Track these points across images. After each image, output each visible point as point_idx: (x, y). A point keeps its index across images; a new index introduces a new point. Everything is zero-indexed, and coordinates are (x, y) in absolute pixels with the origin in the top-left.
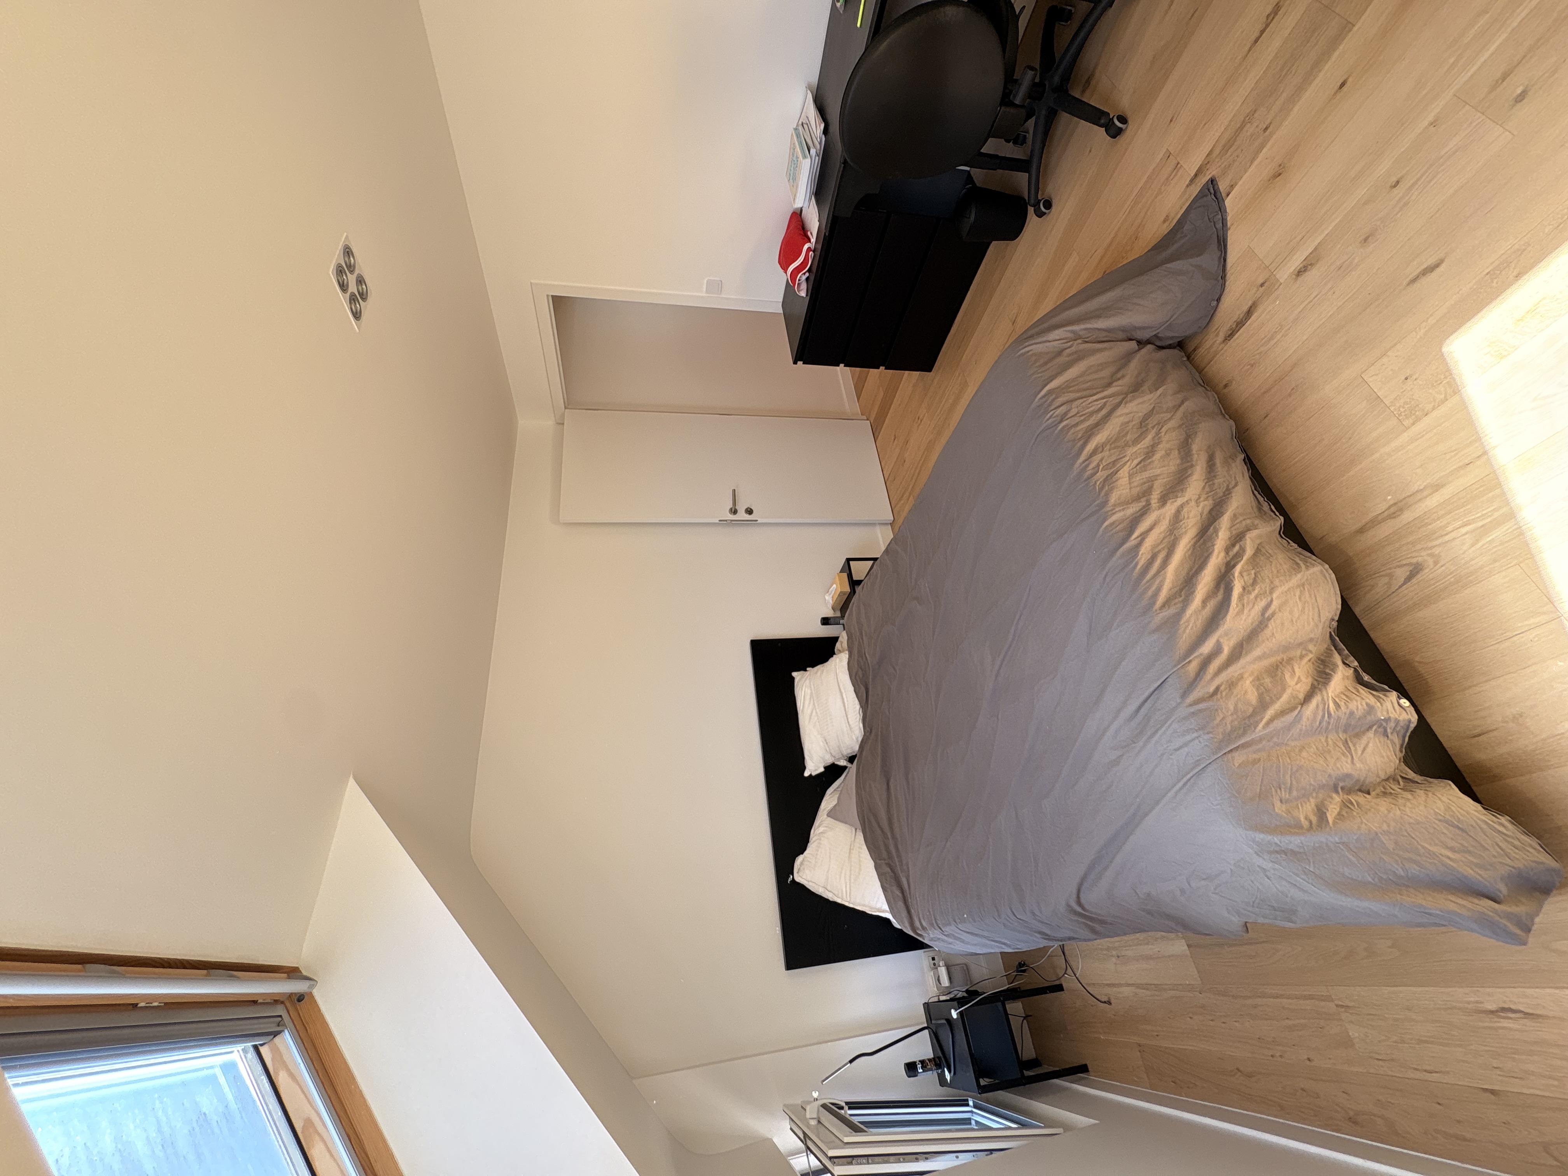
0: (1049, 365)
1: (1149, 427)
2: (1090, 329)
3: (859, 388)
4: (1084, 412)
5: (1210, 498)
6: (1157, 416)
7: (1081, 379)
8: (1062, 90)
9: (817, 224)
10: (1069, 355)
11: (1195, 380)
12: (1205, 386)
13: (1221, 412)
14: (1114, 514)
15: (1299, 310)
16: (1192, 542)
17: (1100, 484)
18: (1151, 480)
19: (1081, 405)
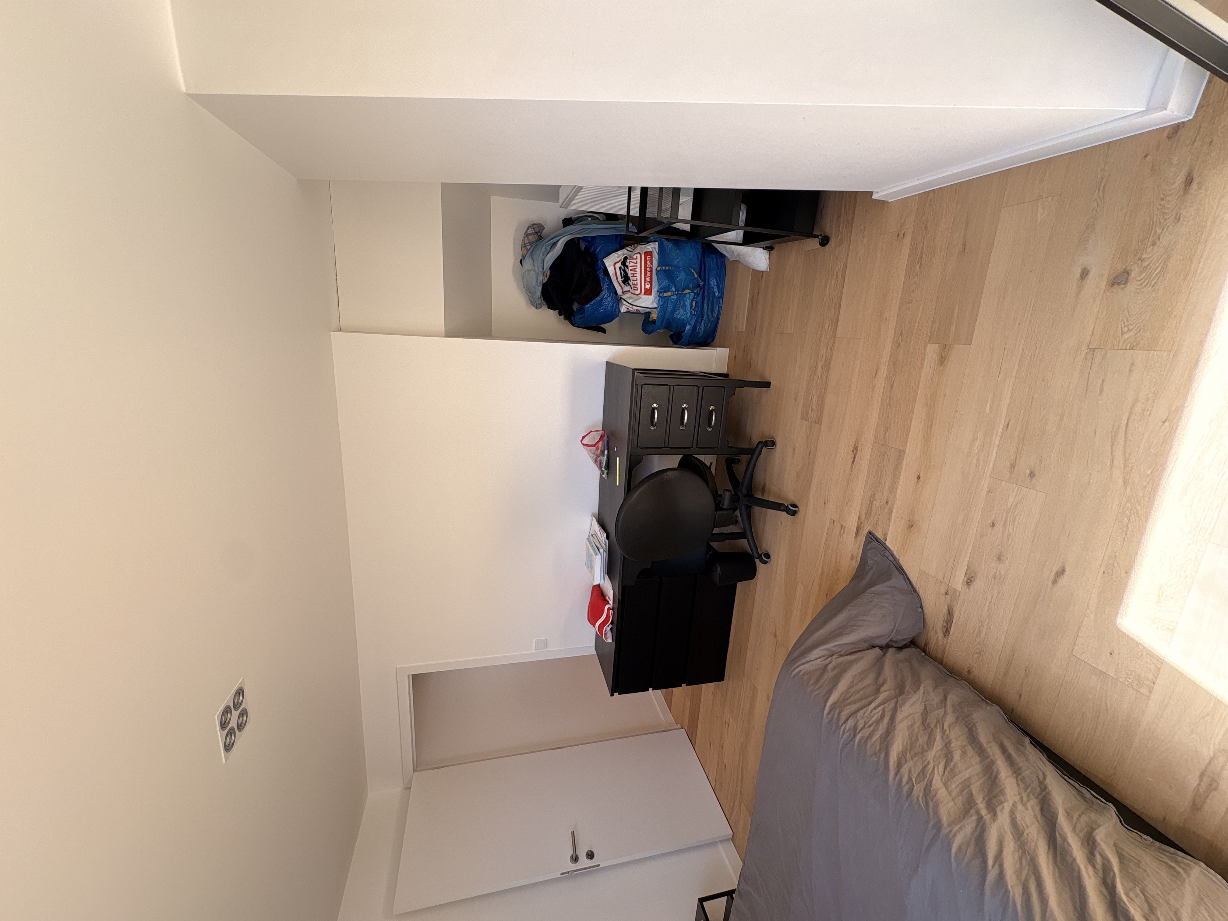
0: (821, 681)
1: (932, 726)
2: (839, 645)
3: (669, 701)
4: (870, 722)
5: (1031, 796)
6: (933, 714)
7: (853, 690)
8: (750, 494)
9: (612, 592)
10: (833, 669)
11: (942, 672)
12: (954, 676)
13: (982, 699)
14: (954, 836)
15: (986, 608)
16: (1051, 857)
17: (922, 799)
18: (966, 785)
19: (865, 715)
